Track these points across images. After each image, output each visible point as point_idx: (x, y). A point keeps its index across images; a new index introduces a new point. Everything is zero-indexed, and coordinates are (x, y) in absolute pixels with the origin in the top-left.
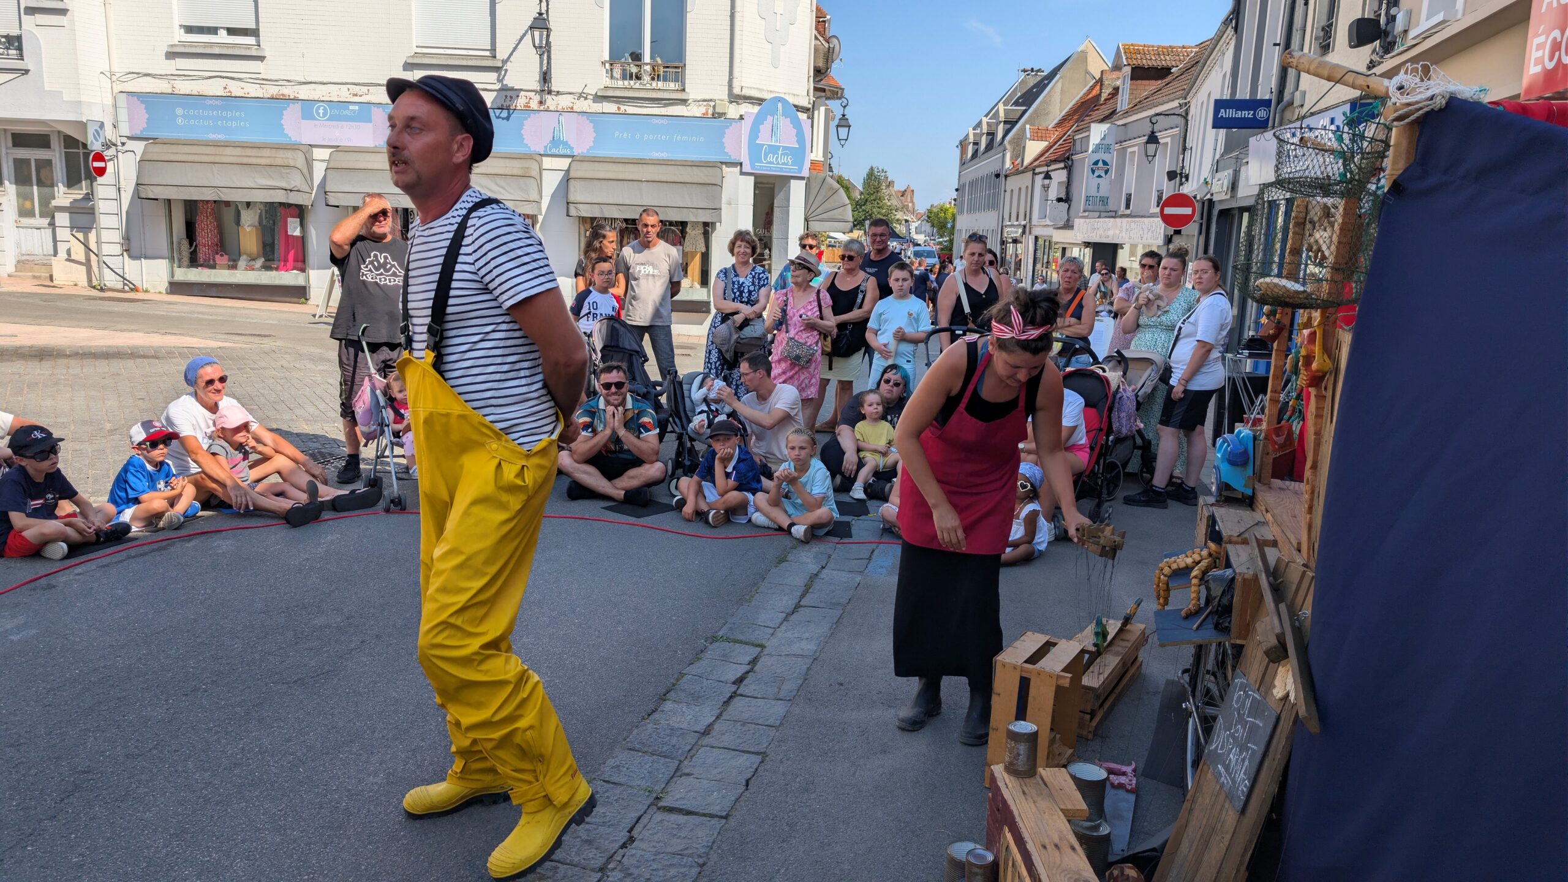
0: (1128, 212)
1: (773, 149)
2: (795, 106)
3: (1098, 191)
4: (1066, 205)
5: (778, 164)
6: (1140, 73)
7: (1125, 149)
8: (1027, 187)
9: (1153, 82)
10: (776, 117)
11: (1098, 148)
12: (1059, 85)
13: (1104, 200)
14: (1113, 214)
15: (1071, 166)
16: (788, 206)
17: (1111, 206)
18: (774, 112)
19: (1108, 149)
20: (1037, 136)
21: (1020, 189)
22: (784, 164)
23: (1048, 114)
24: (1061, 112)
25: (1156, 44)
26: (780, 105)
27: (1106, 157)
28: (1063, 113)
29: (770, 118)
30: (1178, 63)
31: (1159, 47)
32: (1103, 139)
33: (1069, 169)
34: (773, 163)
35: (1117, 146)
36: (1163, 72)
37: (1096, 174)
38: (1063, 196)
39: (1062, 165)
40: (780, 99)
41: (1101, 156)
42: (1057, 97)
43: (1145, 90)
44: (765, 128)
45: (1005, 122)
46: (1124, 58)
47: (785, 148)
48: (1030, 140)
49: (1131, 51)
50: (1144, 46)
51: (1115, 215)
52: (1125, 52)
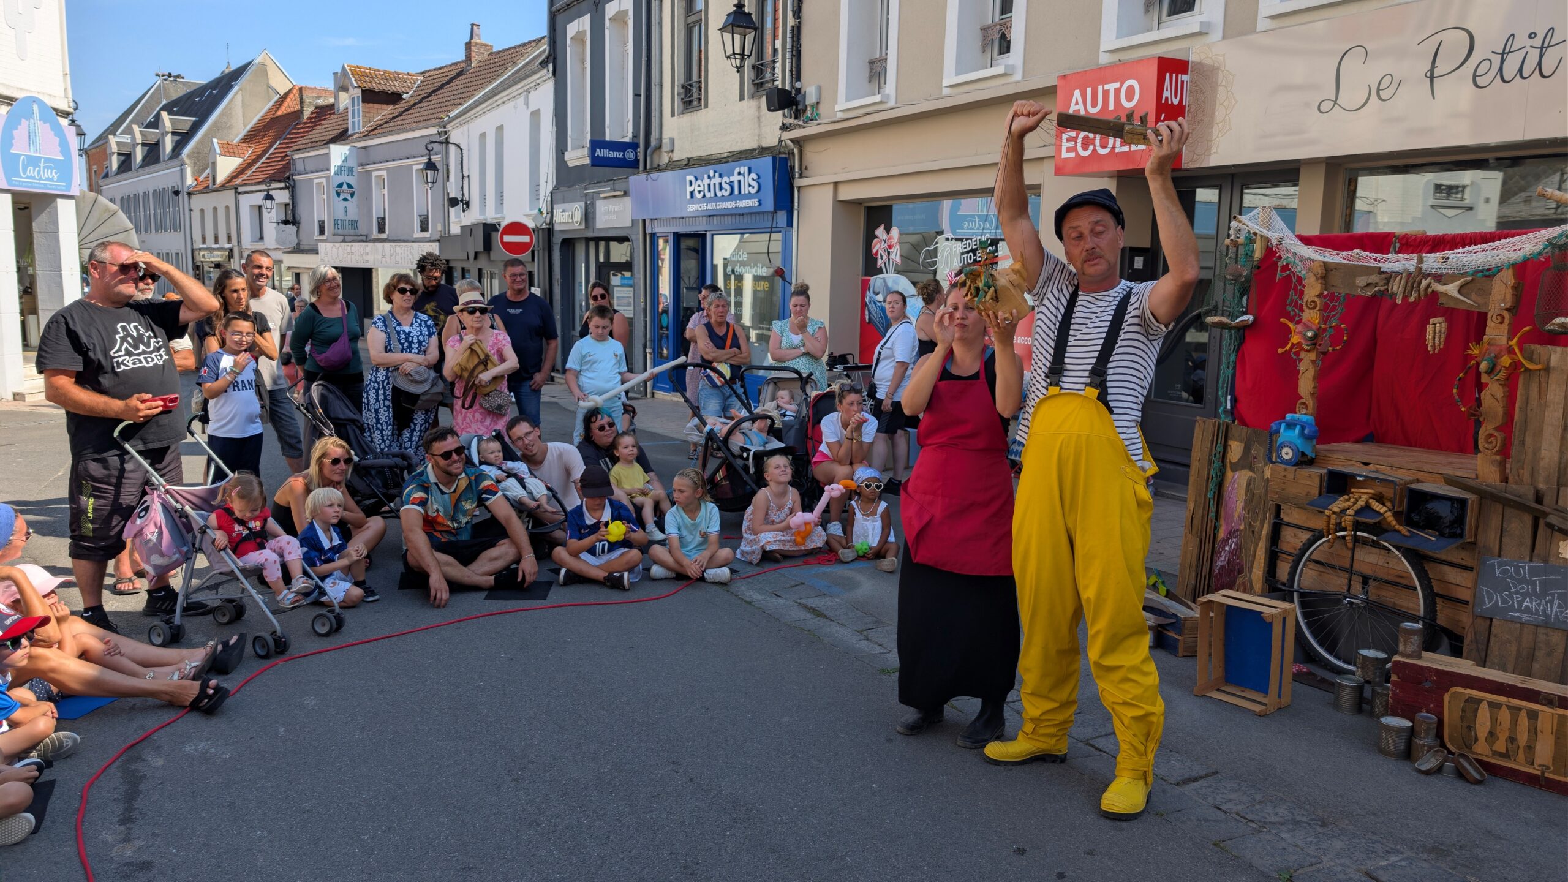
0: (384, 236)
1: (33, 161)
2: (55, 110)
3: (346, 215)
4: (294, 228)
5: (41, 179)
6: (371, 96)
7: (369, 173)
8: (227, 207)
9: (385, 106)
10: (32, 121)
11: (340, 171)
12: (239, 97)
13: (353, 224)
14: (364, 238)
15: (293, 187)
16: (56, 231)
17: (362, 230)
18: (29, 115)
19: (350, 171)
20: (229, 150)
21: (215, 209)
22: (48, 179)
23: (230, 127)
24: (245, 126)
25: (381, 69)
26: (35, 107)
27: (352, 180)
28: (248, 128)
29: (24, 122)
30: (408, 90)
31: (385, 72)
32: (345, 161)
33: (292, 189)
34: (34, 178)
35: (360, 169)
36: (394, 98)
37: (342, 196)
38: (290, 218)
39: (282, 185)
40: (35, 100)
41: (344, 178)
42: (238, 111)
43: (378, 114)
44: (20, 134)
45: (174, 133)
46: (353, 79)
47: (47, 160)
48: (221, 155)
49: (360, 74)
50: (370, 69)
51: (366, 239)
52: (353, 74)
